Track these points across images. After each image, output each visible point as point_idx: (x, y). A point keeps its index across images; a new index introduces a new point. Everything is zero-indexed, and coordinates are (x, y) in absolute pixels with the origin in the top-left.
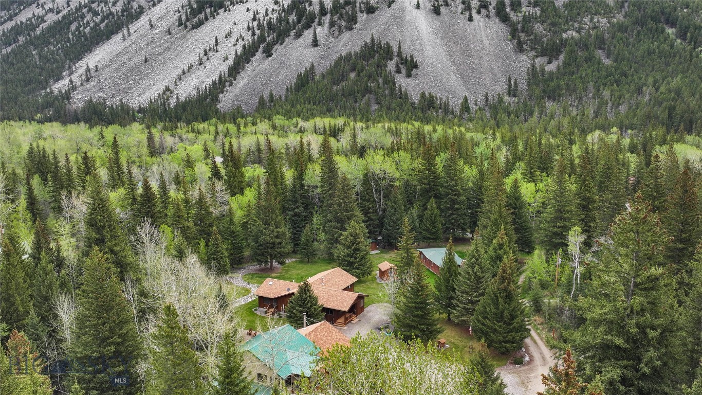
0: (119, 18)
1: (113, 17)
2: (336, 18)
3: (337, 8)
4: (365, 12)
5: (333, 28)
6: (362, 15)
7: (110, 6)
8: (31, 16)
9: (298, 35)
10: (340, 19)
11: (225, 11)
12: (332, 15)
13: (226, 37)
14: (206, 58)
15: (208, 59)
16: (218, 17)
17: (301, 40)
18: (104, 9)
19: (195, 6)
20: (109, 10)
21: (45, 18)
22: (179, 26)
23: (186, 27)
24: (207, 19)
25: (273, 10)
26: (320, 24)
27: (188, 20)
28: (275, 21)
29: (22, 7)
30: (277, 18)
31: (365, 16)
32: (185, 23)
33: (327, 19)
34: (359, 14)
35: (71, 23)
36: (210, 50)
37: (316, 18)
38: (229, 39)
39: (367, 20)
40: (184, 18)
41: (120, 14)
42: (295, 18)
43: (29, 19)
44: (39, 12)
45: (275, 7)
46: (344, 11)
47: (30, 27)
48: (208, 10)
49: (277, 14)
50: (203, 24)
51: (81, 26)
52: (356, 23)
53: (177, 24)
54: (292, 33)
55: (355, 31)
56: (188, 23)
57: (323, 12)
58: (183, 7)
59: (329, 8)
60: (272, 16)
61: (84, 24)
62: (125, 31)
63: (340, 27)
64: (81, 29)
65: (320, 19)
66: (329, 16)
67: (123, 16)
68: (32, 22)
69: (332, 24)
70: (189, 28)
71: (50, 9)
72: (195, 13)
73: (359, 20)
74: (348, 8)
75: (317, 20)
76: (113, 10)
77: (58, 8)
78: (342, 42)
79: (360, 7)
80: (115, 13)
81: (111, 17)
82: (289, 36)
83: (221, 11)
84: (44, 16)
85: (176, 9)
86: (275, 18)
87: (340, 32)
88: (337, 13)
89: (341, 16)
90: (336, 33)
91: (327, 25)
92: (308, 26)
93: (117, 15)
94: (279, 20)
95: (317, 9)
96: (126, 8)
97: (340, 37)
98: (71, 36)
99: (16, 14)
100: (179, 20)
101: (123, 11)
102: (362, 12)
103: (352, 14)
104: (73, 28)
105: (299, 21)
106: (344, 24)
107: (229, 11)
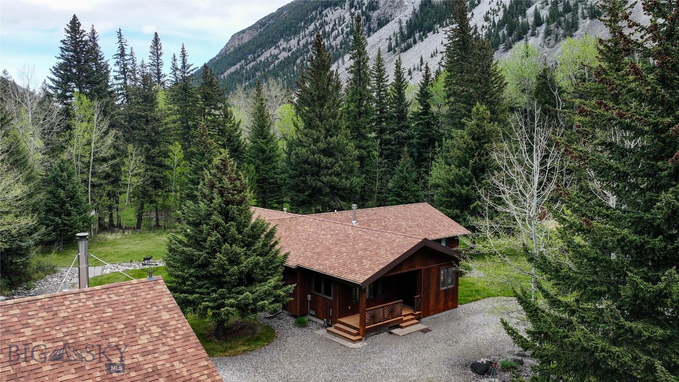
0: (337, 50)
1: (333, 49)
2: (552, 26)
3: (554, 16)
4: (588, 18)
5: (549, 38)
6: (584, 21)
7: (331, 40)
8: (269, 55)
9: (508, 48)
10: (558, 28)
11: (434, 33)
12: (548, 23)
13: (432, 57)
14: (409, 77)
15: (411, 78)
16: (426, 40)
17: (510, 52)
18: (326, 44)
19: (406, 33)
20: (330, 44)
21: (279, 56)
22: (388, 52)
23: (395, 52)
24: (415, 42)
25: (483, 27)
26: (533, 35)
27: (397, 45)
28: (483, 36)
29: (264, 50)
30: (486, 35)
31: (588, 21)
32: (394, 48)
33: (542, 29)
34: (581, 20)
35: (297, 58)
36: (414, 69)
37: (529, 29)
38: (434, 58)
39: (591, 26)
40: (394, 44)
41: (339, 47)
42: (505, 32)
43: (267, 58)
44: (276, 52)
45: (486, 24)
46: (562, 19)
47: (267, 64)
48: (417, 35)
49: (486, 30)
50: (411, 47)
51: (305, 60)
52: (576, 30)
53: (387, 50)
54: (501, 47)
55: (576, 38)
56: (397, 49)
57: (538, 22)
58: (394, 34)
59: (545, 18)
60: (481, 33)
61: (307, 57)
62: (340, 61)
63: (557, 36)
64: (305, 62)
65: (534, 30)
66: (544, 26)
67: (341, 48)
68: (268, 61)
69: (548, 33)
70: (397, 53)
71: (284, 48)
72: (404, 38)
73: (581, 26)
74: (568, 16)
75: (530, 32)
76: (334, 44)
77: (290, 47)
78: (559, 51)
79: (583, 13)
80: (334, 46)
81: (331, 50)
82: (498, 49)
83: (430, 34)
84: (278, 55)
85: (388, 37)
86: (484, 34)
87: (557, 40)
88: (553, 21)
89: (559, 24)
90: (552, 42)
91: (541, 35)
92: (520, 38)
93: (337, 48)
94: (488, 36)
95: (531, 20)
96: (345, 41)
97: (557, 46)
98: (295, 69)
99: (259, 56)
100: (389, 45)
101: (342, 44)
102: (584, 18)
103: (572, 20)
104: (298, 61)
105: (510, 34)
106: (561, 32)
107: (438, 33)
